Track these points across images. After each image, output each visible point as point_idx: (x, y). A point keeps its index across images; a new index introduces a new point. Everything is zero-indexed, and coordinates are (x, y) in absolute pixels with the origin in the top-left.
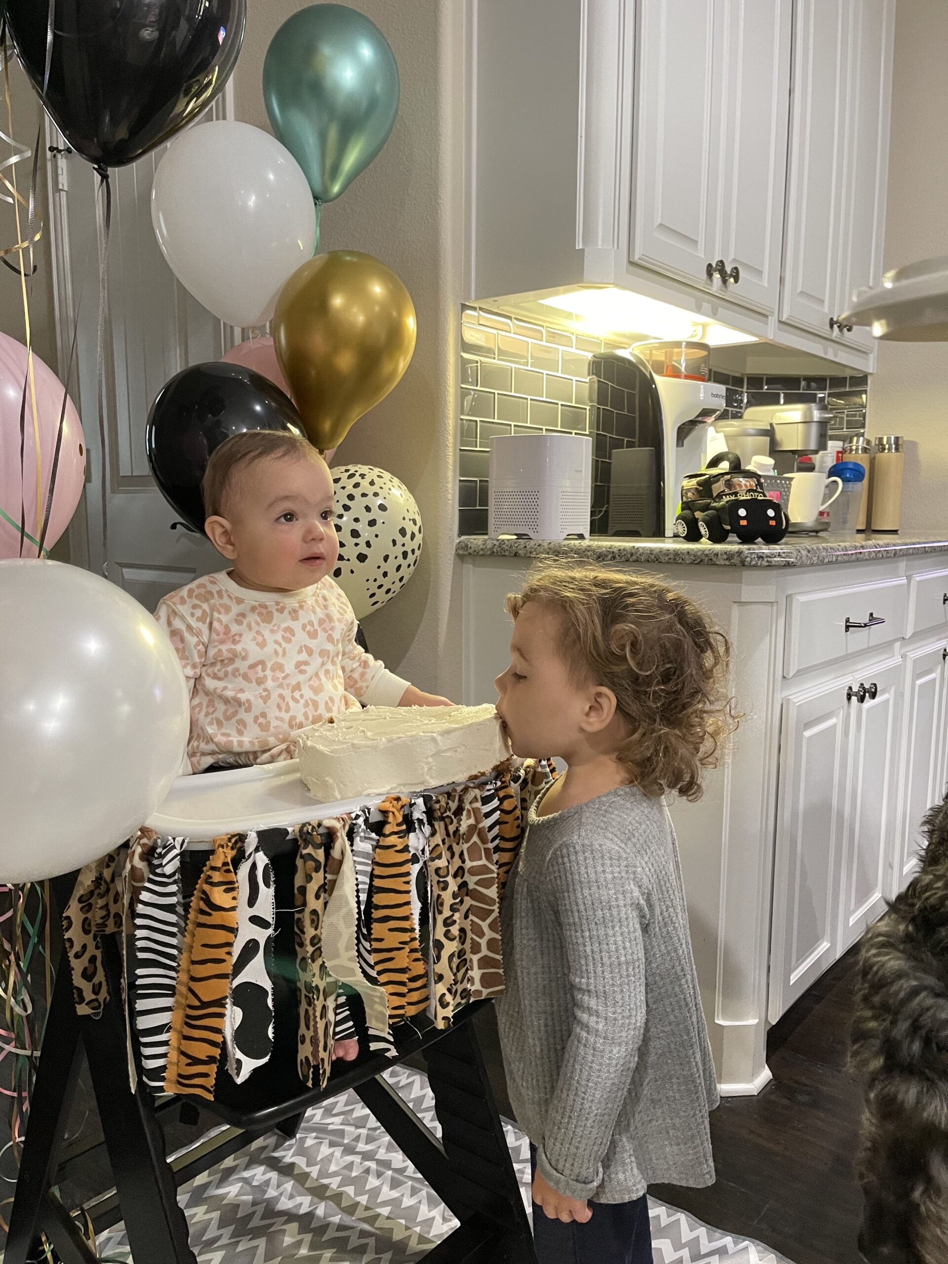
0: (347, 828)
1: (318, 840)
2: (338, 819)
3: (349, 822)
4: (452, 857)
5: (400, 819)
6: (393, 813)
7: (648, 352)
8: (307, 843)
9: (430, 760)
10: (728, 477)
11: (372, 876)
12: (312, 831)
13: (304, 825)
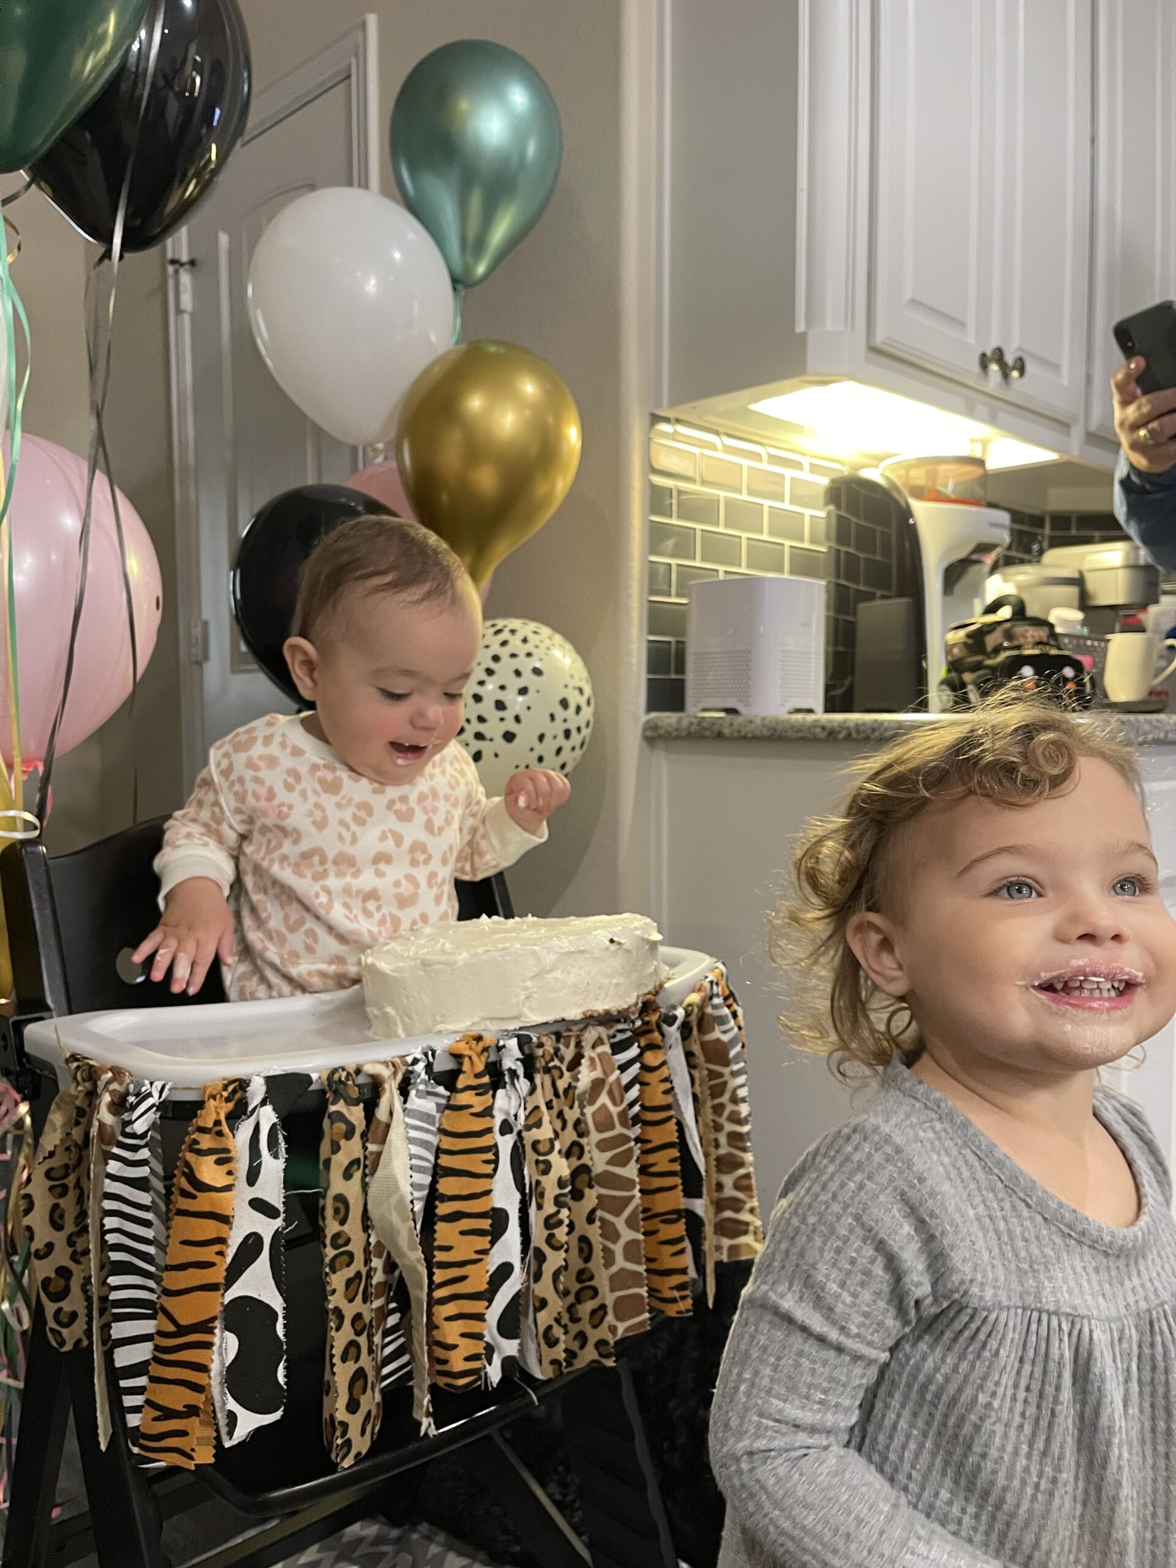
0: (400, 1077)
1: (354, 1093)
2: (386, 1063)
3: (403, 1069)
4: (563, 1128)
5: (480, 1067)
6: (470, 1058)
7: (902, 473)
8: (338, 1095)
9: (529, 983)
10: (1008, 625)
11: (439, 1151)
12: (347, 1078)
13: (334, 1071)
